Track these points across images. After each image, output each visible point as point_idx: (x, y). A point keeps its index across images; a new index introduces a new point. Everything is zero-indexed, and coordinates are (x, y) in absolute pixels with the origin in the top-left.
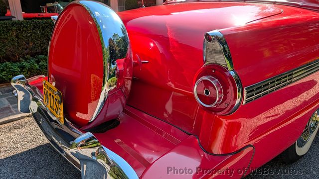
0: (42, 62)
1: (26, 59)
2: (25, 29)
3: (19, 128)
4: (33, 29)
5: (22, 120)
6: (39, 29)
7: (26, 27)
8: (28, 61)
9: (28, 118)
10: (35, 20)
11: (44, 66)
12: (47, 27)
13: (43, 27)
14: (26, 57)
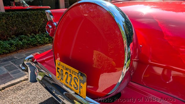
0: (24, 40)
1: (12, 38)
2: (11, 18)
3: (20, 90)
4: (16, 18)
5: (21, 83)
6: (20, 17)
7: (12, 17)
8: (14, 39)
9: (25, 81)
10: (17, 12)
11: (26, 42)
12: (26, 16)
13: (23, 16)
14: (12, 37)
